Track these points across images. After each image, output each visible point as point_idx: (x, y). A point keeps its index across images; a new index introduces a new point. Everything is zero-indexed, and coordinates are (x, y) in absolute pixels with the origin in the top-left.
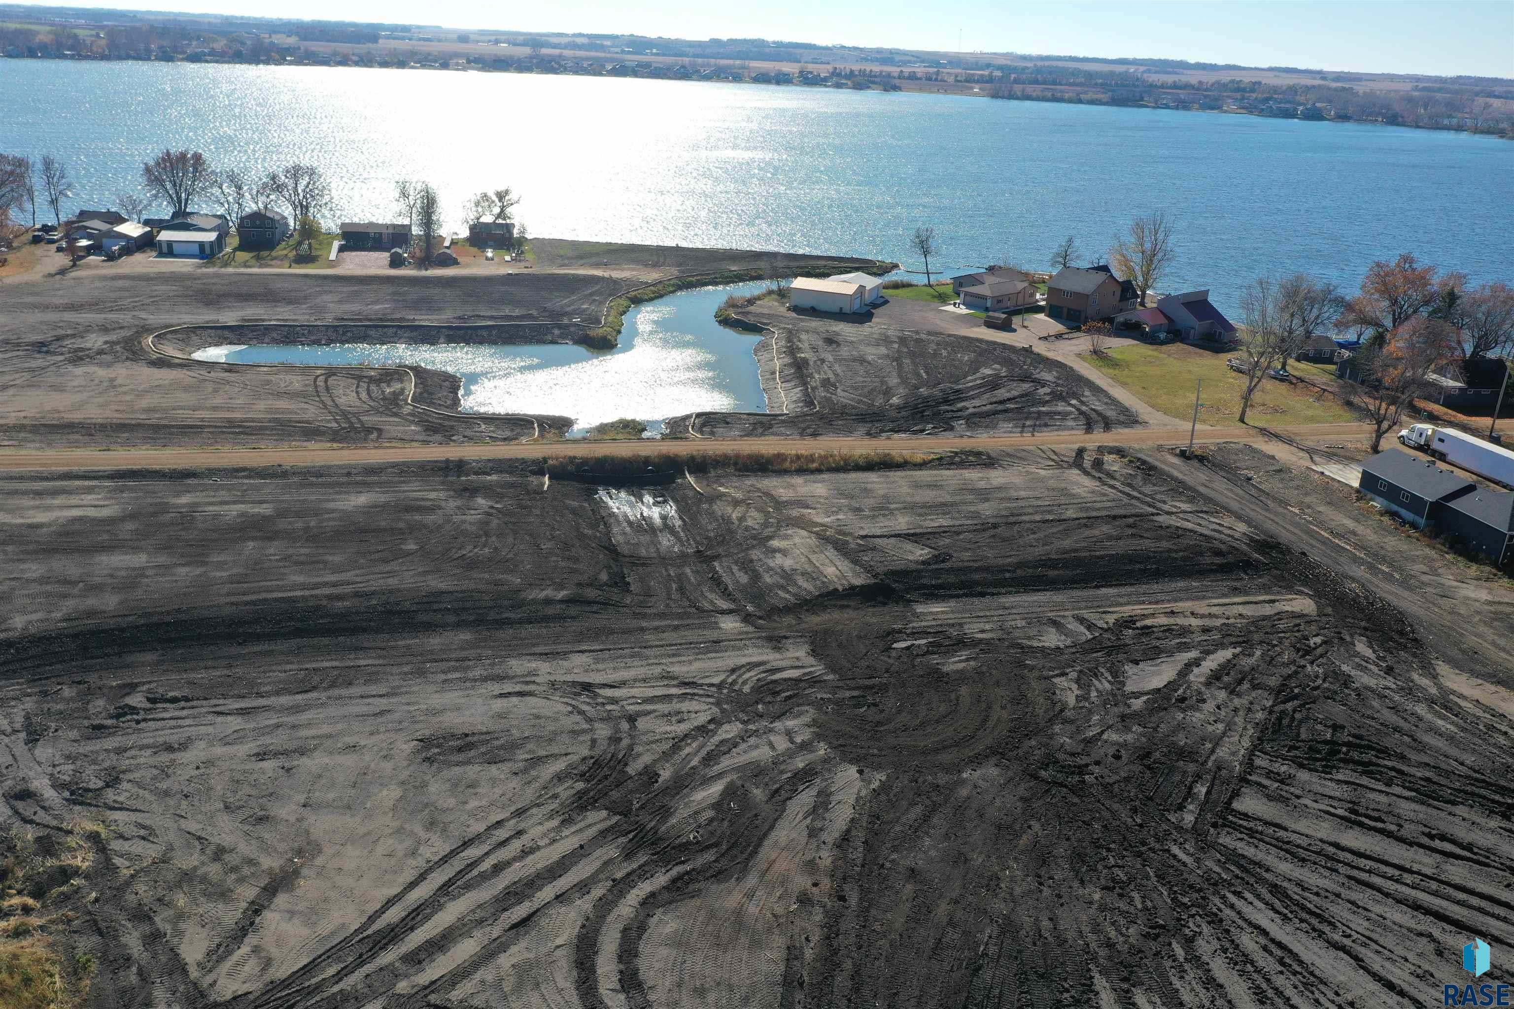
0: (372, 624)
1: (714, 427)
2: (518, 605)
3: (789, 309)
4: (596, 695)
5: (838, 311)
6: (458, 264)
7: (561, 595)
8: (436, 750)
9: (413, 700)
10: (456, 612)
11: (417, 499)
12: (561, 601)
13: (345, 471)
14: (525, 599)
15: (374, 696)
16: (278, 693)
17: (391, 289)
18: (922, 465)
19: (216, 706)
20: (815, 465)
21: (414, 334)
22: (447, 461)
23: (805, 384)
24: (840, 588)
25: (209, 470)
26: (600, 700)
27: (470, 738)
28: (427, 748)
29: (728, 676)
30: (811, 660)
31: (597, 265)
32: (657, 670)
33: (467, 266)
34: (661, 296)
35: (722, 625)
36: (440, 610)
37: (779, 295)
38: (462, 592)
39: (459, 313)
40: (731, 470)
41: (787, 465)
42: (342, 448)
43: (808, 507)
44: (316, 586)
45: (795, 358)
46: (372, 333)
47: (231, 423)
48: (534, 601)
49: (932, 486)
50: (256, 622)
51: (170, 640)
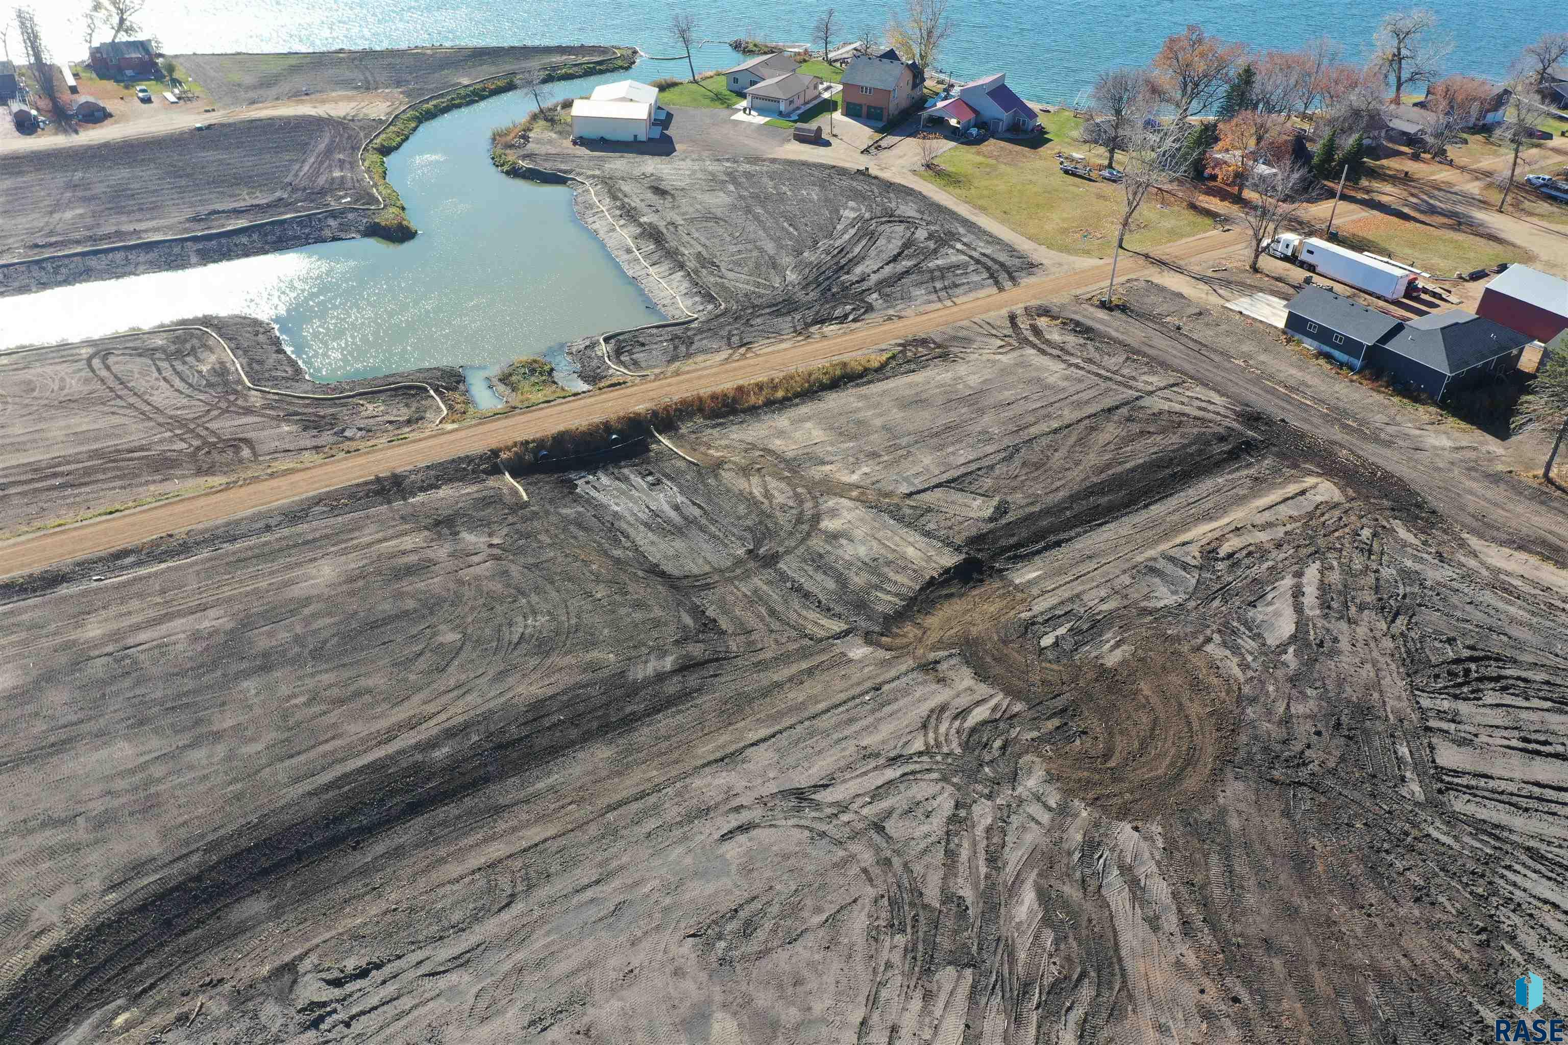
0: (490, 768)
1: (630, 353)
2: (634, 690)
3: (575, 143)
4: (818, 806)
5: (632, 138)
6: (110, 115)
7: (668, 663)
8: (722, 944)
9: (637, 876)
10: (573, 722)
11: (393, 556)
12: (674, 672)
13: (261, 524)
14: (635, 681)
15: (589, 886)
16: (476, 918)
17: (60, 179)
18: (880, 372)
19: (420, 963)
20: (780, 394)
21: (151, 256)
22: (378, 480)
23: (682, 266)
24: (936, 575)
25: (78, 564)
26: (829, 811)
27: (741, 914)
28: (710, 945)
29: (925, 735)
30: (983, 689)
31: (297, 95)
32: (850, 748)
33: (124, 118)
34: (407, 138)
35: (851, 655)
36: (554, 725)
37: (546, 120)
38: (564, 692)
39: (189, 213)
40: (700, 421)
41: (753, 400)
42: (228, 487)
43: (823, 463)
44: (390, 736)
45: (640, 225)
46: (93, 262)
47: (39, 472)
48: (647, 682)
49: (918, 402)
50: (354, 810)
51: (265, 872)
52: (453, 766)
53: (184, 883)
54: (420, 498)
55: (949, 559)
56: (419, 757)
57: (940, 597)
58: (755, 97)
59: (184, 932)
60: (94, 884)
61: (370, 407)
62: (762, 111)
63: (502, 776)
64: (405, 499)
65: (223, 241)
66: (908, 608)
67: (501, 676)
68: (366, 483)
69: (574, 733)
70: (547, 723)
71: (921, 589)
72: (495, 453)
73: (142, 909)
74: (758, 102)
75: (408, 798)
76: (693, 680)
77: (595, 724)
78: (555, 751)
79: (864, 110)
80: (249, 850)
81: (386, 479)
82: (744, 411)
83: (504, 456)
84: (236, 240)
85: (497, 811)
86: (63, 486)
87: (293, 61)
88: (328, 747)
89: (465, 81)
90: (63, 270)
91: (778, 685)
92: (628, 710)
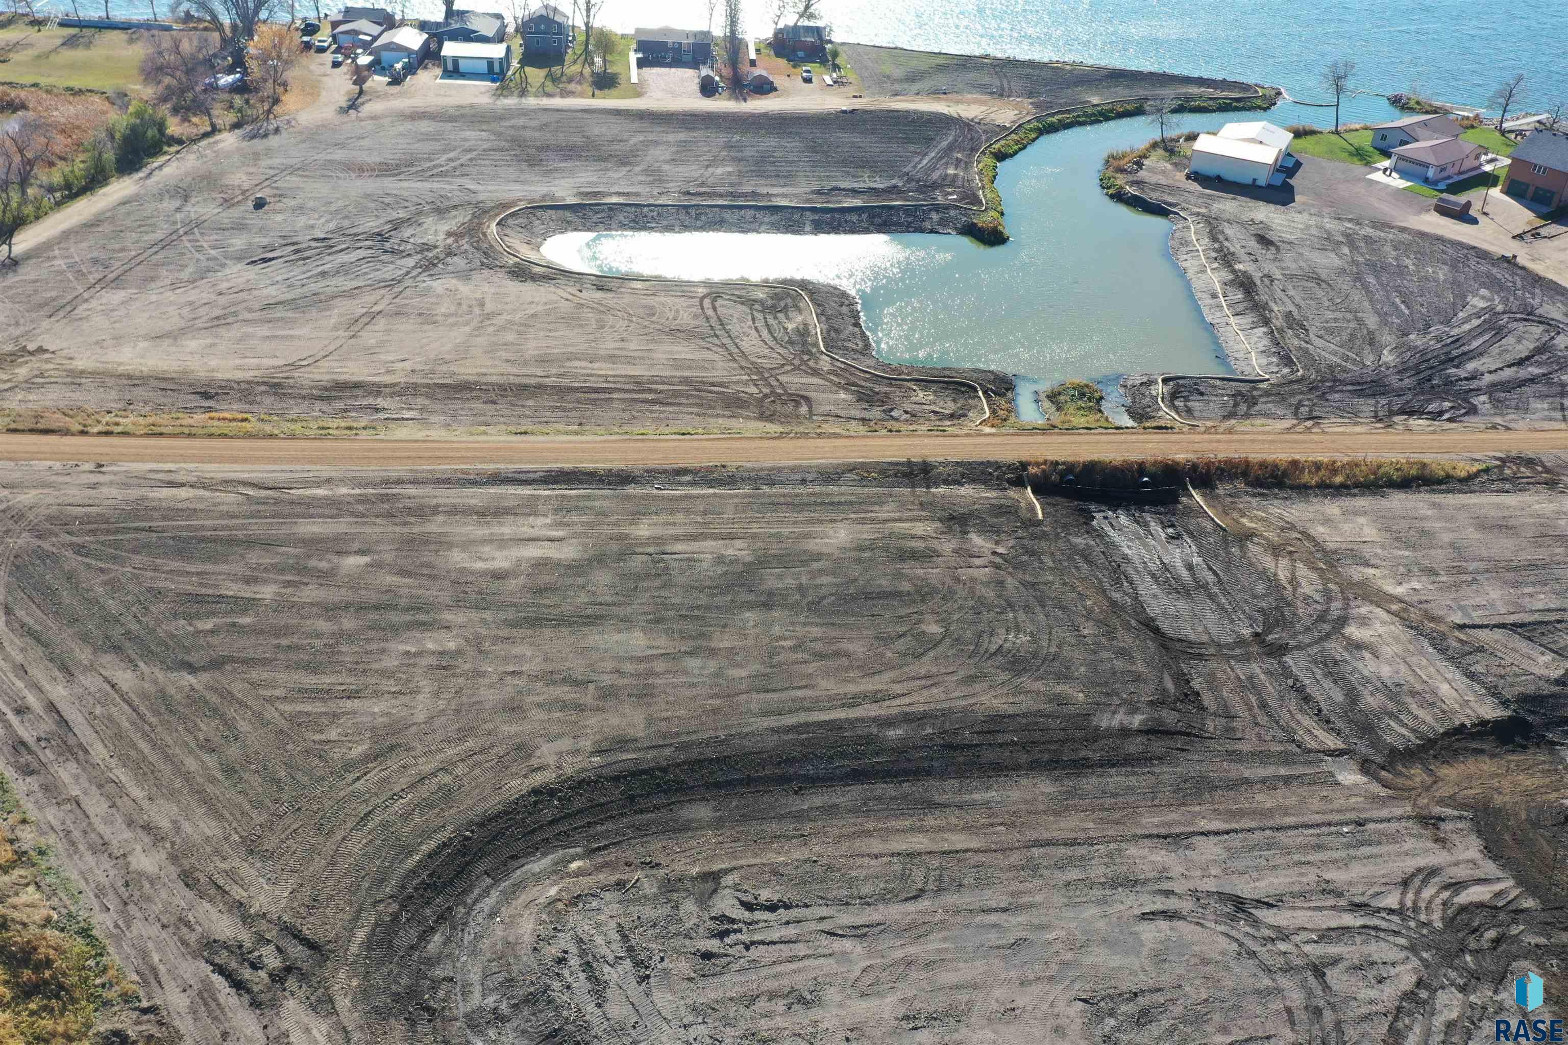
0: (935, 764)
1: (1186, 399)
2: (1095, 736)
3: (1188, 177)
4: (1256, 923)
5: (1250, 182)
6: (776, 89)
7: (1137, 721)
8: (1112, 1022)
9: (1045, 920)
10: (1024, 746)
11: (904, 537)
12: (1140, 732)
13: (798, 477)
14: (1097, 728)
15: (995, 910)
16: (884, 898)
17: (721, 139)
18: (1466, 483)
19: (823, 919)
20: (1338, 479)
21: (774, 218)
22: (909, 463)
23: (1266, 322)
24: (1468, 723)
25: (648, 471)
26: (1267, 932)
27: (1141, 1000)
28: (1098, 1017)
29: (1403, 894)
30: (1490, 868)
31: (936, 93)
32: (1310, 877)
33: (787, 93)
34: (1025, 147)
35: (1340, 778)
36: (1007, 744)
37: (1166, 149)
38: (1025, 715)
39: (816, 186)
40: (1241, 485)
41: (1306, 478)
42: (781, 436)
43: (1367, 564)
44: (854, 701)
45: (1234, 271)
46: (727, 215)
47: (640, 385)
48: (1109, 733)
49: (1502, 527)
50: (805, 758)
51: (717, 785)
52: (901, 749)
53: (652, 769)
54: (942, 490)
55: (1490, 711)
56: (874, 730)
57: (1466, 749)
58: (1401, 158)
59: (642, 812)
60: (586, 744)
61: (921, 394)
62: (1404, 174)
63: (943, 775)
64: (928, 487)
65: (837, 216)
66: (1422, 748)
67: (970, 679)
68: (898, 464)
69: (1023, 758)
70: (1000, 738)
71: (1446, 734)
72: (1024, 466)
73: (616, 779)
74: (1402, 164)
75: (854, 764)
76: (1158, 746)
77: (1046, 757)
78: (999, 769)
79: (1531, 190)
80: (711, 761)
81: (916, 464)
82: (1292, 488)
83: (1033, 470)
84: (848, 217)
85: (931, 806)
86: (654, 402)
87: (941, 61)
88: (799, 693)
89: (1095, 100)
90: (703, 218)
91: (1247, 782)
92: (1083, 754)
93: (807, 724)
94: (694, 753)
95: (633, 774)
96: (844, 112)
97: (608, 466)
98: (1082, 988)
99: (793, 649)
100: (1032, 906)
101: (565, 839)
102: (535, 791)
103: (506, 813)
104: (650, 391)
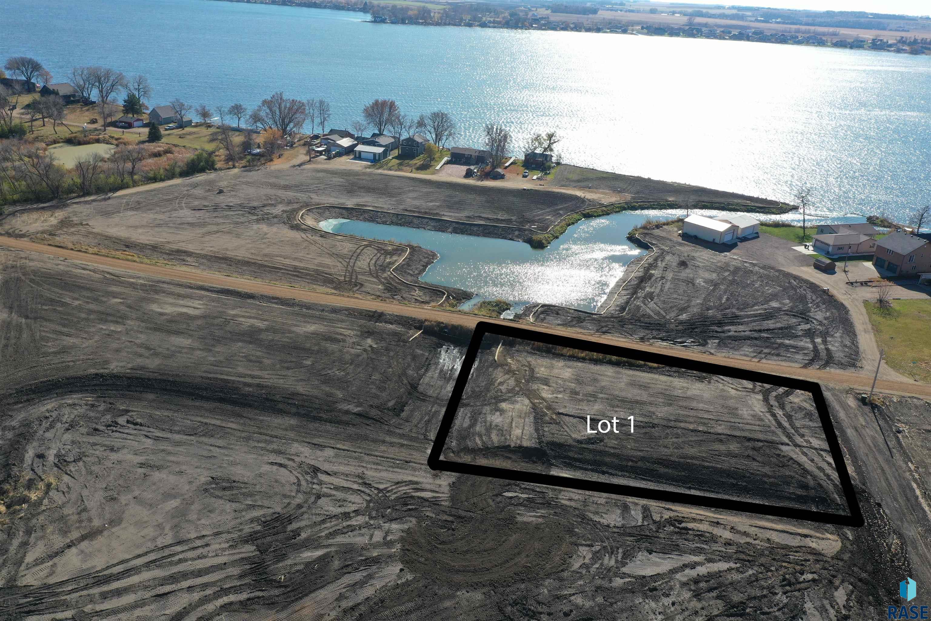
1: (547, 316)
2: (332, 410)
3: (680, 235)
4: (316, 477)
5: (711, 240)
6: (503, 178)
7: (357, 410)
8: (214, 486)
9: (231, 454)
10: (298, 407)
11: (337, 334)
12: (354, 414)
14: (336, 408)
15: (216, 446)
16: (179, 432)
17: (449, 193)
19: (149, 432)
22: (375, 312)
23: (634, 294)
24: (512, 445)
26: (315, 481)
27: (235, 484)
29: (392, 486)
30: (447, 489)
36: (291, 404)
38: (308, 396)
39: (470, 214)
42: (334, 295)
45: (647, 273)
52: (246, 395)
53: (146, 379)
54: (380, 324)
55: (529, 444)
57: (502, 455)
59: (130, 391)
60: (130, 366)
61: (417, 292)
63: (256, 408)
64: (375, 322)
65: (468, 227)
66: (480, 450)
67: (300, 380)
68: (370, 311)
69: (294, 410)
70: (290, 401)
71: (498, 447)
72: (425, 321)
75: (223, 396)
76: (358, 420)
77: (304, 412)
78: (280, 412)
79: (887, 263)
81: (378, 313)
82: (553, 354)
83: (428, 323)
84: (472, 228)
92: (321, 415)
93: (217, 378)
94: (165, 378)
95: (137, 378)
96: (525, 189)
97: (246, 291)
98: (218, 474)
99: (242, 357)
100: (232, 449)
101: (93, 391)
102: (97, 374)
103: (80, 378)
104: (298, 272)
